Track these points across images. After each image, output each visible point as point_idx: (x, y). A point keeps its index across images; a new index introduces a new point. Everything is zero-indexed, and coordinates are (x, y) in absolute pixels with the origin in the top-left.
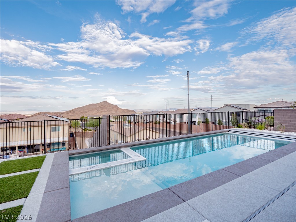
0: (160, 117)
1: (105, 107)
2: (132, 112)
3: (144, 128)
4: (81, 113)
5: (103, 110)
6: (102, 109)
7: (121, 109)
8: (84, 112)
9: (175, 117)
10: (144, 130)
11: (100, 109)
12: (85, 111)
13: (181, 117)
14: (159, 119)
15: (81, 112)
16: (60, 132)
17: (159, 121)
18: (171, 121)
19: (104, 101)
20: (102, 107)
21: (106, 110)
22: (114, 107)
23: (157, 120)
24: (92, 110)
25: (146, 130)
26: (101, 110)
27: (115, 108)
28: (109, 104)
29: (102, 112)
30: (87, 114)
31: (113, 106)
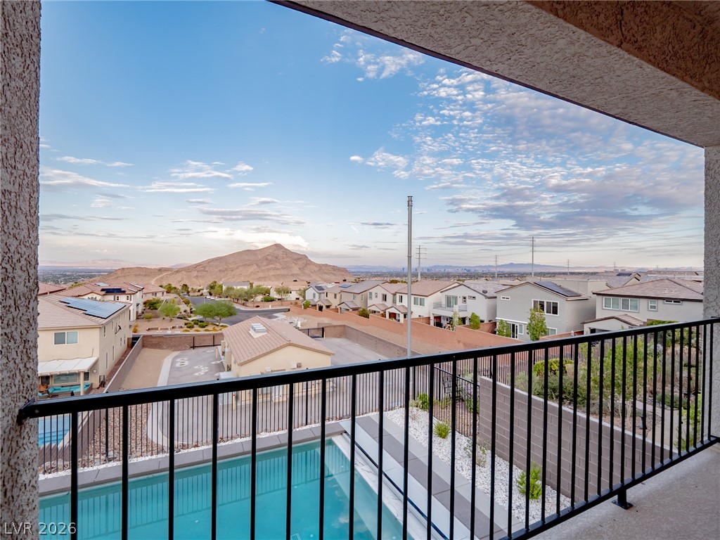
1: (276, 258)
2: (343, 271)
4: (220, 271)
5: (271, 266)
6: (269, 262)
7: (314, 264)
8: (226, 269)
11: (265, 263)
12: (230, 266)
15: (221, 268)
20: (269, 258)
21: (278, 266)
22: (298, 259)
24: (245, 265)
26: (268, 264)
27: (300, 263)
28: (286, 251)
29: (268, 270)
30: (233, 273)
31: (296, 257)
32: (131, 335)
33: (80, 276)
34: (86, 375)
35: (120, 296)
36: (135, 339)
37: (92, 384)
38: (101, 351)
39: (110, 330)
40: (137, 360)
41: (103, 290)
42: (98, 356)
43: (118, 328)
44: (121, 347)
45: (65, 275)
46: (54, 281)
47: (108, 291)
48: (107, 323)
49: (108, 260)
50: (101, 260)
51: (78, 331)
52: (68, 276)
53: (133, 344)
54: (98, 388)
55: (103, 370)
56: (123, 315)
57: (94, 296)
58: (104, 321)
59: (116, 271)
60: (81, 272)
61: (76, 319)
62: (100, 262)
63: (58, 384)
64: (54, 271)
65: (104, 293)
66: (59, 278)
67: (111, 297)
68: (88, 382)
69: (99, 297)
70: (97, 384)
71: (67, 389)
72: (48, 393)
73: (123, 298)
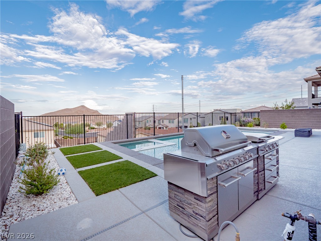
0: (150, 123)
1: (83, 112)
3: (139, 132)
9: (166, 122)
10: (139, 135)
13: (173, 122)
14: (149, 125)
16: (44, 138)
17: (149, 126)
18: (163, 126)
19: (82, 106)
20: (79, 112)
23: (148, 125)
25: (141, 134)
28: (87, 109)
31: (93, 111)
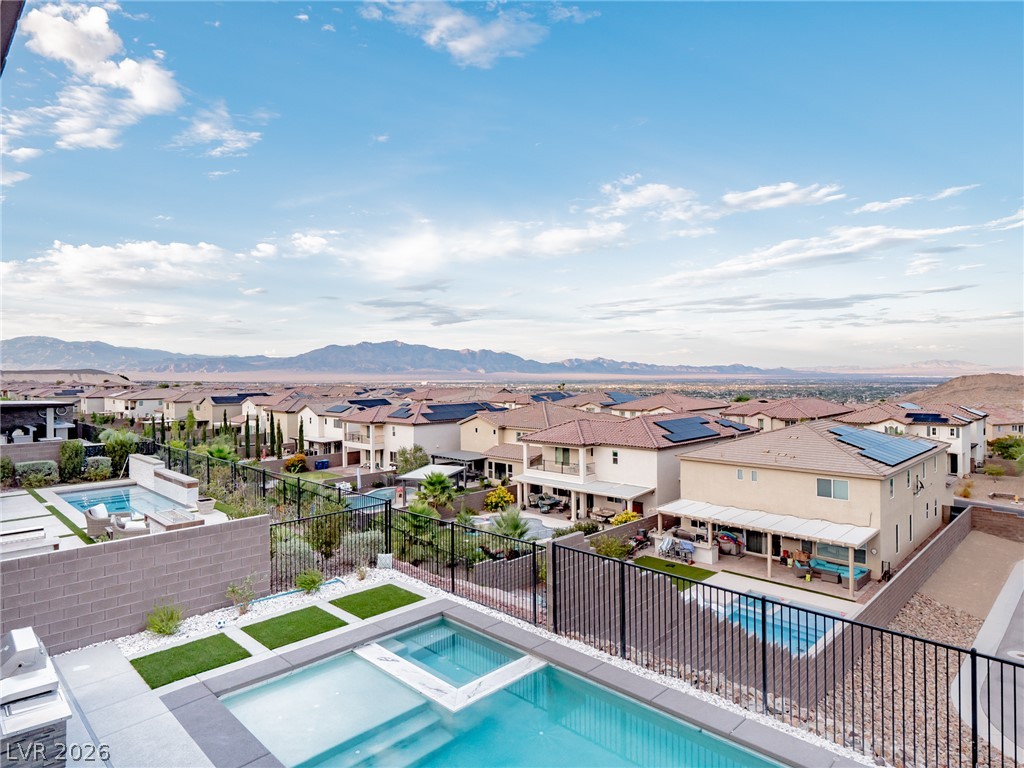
32: (950, 500)
33: (893, 389)
34: (860, 555)
35: (937, 428)
36: (957, 509)
37: (870, 572)
38: (884, 520)
39: (903, 488)
40: (958, 549)
41: (908, 415)
42: (879, 527)
43: (920, 485)
44: (925, 521)
45: (871, 389)
46: (856, 397)
47: (917, 418)
48: (896, 474)
49: (937, 362)
50: (926, 363)
51: (849, 481)
52: (876, 389)
53: (952, 518)
54: (879, 581)
55: (887, 553)
56: (932, 463)
57: (895, 424)
58: (889, 471)
59: (951, 380)
60: (893, 383)
61: (848, 461)
62: (924, 366)
63: (822, 557)
64: (856, 382)
65: (910, 420)
66: (863, 392)
67: (921, 430)
68: (865, 567)
69: (901, 428)
70: (877, 574)
71: (834, 568)
72: (809, 566)
73: (943, 433)
